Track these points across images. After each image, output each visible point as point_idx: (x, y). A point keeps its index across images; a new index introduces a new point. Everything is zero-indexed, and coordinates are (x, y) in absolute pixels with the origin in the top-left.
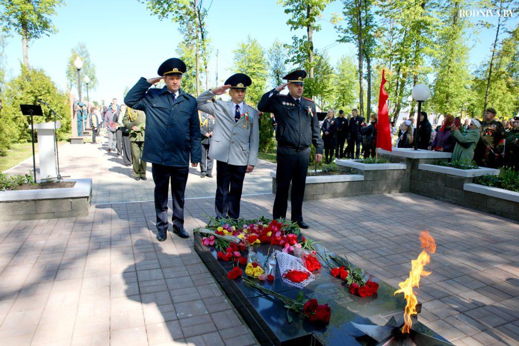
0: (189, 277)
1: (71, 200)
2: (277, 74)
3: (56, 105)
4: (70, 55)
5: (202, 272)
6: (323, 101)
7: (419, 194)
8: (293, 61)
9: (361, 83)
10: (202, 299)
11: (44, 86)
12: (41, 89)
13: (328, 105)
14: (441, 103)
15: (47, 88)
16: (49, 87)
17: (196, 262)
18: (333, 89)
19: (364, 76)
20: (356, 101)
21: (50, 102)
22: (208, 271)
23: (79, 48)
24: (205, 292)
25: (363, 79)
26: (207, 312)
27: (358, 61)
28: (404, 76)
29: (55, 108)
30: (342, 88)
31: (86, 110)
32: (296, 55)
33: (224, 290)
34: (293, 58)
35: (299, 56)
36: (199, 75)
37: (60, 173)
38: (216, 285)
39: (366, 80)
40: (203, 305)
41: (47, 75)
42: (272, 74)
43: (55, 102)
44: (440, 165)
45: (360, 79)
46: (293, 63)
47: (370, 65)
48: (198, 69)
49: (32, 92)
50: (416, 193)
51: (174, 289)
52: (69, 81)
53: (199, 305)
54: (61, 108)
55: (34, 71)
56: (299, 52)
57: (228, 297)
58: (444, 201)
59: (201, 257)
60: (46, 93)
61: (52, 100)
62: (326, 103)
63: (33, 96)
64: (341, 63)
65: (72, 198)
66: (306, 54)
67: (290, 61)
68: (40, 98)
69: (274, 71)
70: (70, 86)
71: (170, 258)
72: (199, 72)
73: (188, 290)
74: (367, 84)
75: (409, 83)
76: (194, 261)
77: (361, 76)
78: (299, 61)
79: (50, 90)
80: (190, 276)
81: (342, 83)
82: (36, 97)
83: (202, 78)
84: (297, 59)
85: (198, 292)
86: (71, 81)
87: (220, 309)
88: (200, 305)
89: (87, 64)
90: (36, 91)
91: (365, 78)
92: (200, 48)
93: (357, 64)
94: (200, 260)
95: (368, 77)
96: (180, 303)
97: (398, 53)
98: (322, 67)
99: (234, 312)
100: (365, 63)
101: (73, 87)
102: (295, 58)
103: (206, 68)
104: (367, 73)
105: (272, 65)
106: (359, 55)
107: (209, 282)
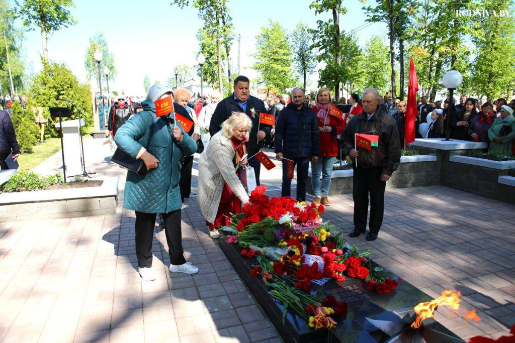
0: (214, 274)
1: (99, 199)
2: (303, 58)
3: (79, 100)
4: (89, 45)
5: (227, 269)
6: (352, 84)
7: (450, 187)
8: (319, 46)
9: (393, 66)
10: (227, 295)
11: (66, 80)
12: (63, 83)
13: (357, 89)
14: (484, 83)
15: (69, 83)
16: (72, 82)
17: (221, 259)
18: (363, 72)
19: (396, 57)
20: (388, 84)
21: (73, 96)
22: (232, 268)
23: (96, 38)
24: (230, 288)
25: (395, 60)
26: (232, 307)
27: (389, 40)
28: (440, 55)
29: (78, 102)
30: (372, 70)
31: (107, 103)
32: (321, 40)
33: (248, 286)
34: (319, 43)
35: (324, 41)
36: (221, 62)
37: (86, 171)
38: (241, 282)
39: (398, 62)
40: (228, 301)
41: (69, 69)
42: (297, 58)
43: (77, 96)
44: (474, 157)
45: (392, 61)
46: (318, 48)
47: (403, 44)
48: (220, 56)
49: (54, 87)
50: (446, 186)
51: (201, 286)
52: (88, 71)
53: (224, 301)
54: (83, 102)
55: (56, 66)
56: (325, 37)
57: (252, 292)
58: (477, 195)
59: (225, 255)
60: (68, 87)
61: (74, 95)
62: (355, 87)
63: (56, 91)
64: (370, 44)
65: (100, 197)
66: (332, 38)
67: (316, 47)
68: (62, 92)
69: (300, 55)
70: (89, 77)
71: (196, 255)
72: (220, 59)
73: (214, 286)
74: (399, 65)
75: (446, 62)
76: (220, 258)
77: (393, 57)
78: (325, 47)
79: (73, 85)
80: (215, 272)
81: (372, 65)
82: (59, 92)
83: (224, 65)
84: (323, 44)
85: (224, 288)
86: (90, 71)
87: (244, 304)
88: (226, 300)
89: (105, 54)
90: (59, 86)
91: (397, 59)
92: (222, 35)
93: (389, 44)
94: (225, 257)
95: (401, 58)
96: (207, 298)
97: (431, 34)
98: (350, 49)
99: (258, 307)
100: (396, 44)
101: (93, 78)
102: (321, 44)
103: (228, 55)
104: (400, 53)
105: (297, 50)
106: (389, 34)
107: (234, 279)
